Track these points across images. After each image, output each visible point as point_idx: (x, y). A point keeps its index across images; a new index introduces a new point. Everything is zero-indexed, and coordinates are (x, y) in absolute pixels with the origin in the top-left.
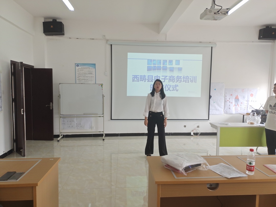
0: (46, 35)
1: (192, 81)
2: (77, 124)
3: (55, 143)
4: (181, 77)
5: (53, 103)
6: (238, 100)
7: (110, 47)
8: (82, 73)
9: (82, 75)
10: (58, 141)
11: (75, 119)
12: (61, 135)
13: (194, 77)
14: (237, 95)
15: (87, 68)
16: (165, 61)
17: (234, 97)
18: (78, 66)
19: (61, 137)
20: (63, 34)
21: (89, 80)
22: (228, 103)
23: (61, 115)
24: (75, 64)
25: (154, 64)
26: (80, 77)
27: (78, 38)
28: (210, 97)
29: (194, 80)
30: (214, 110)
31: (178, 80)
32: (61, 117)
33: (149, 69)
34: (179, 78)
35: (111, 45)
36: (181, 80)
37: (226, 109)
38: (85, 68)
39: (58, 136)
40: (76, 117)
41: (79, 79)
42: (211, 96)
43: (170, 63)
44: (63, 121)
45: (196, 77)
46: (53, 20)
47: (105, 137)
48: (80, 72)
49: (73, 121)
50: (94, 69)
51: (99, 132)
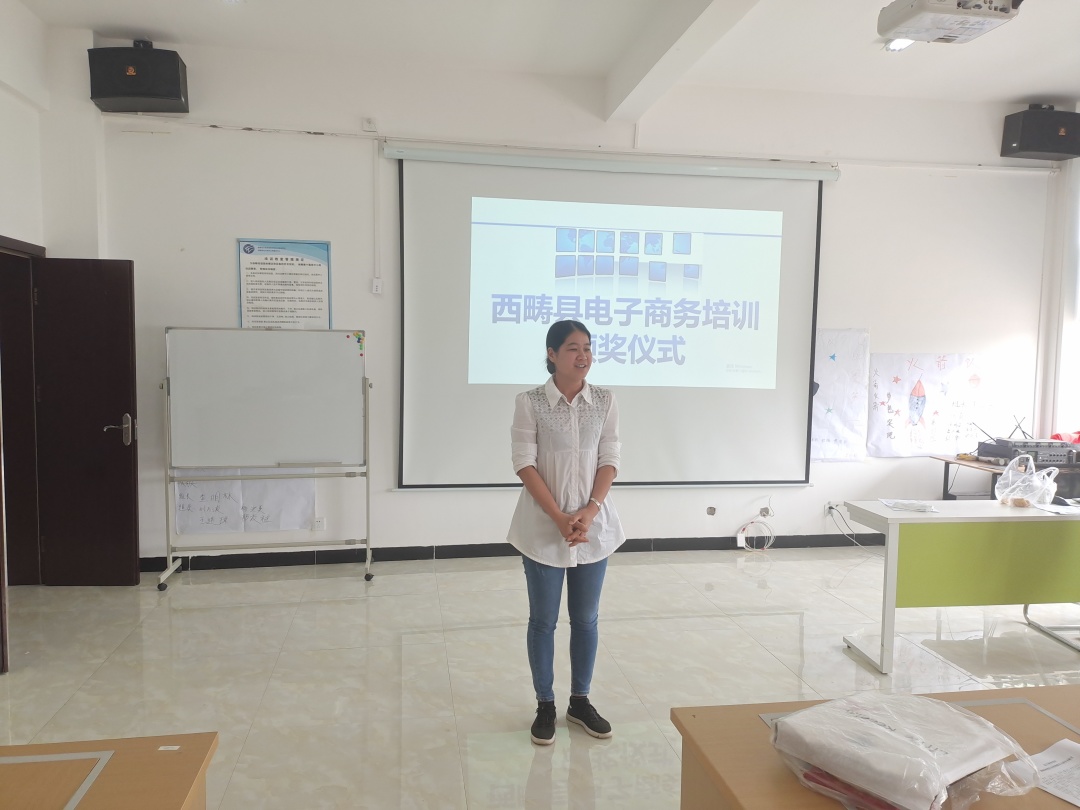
0: (105, 109)
1: (740, 323)
2: (244, 508)
3: (144, 594)
4: (696, 304)
5: (134, 417)
6: (923, 402)
7: (394, 169)
8: (269, 283)
9: (270, 291)
10: (162, 587)
11: (237, 488)
12: (175, 559)
13: (751, 304)
14: (919, 381)
15: (289, 261)
16: (630, 237)
17: (907, 390)
18: (249, 250)
19: (172, 567)
20: (184, 109)
21: (300, 313)
22: (883, 414)
23: (174, 468)
24: (239, 241)
25: (584, 248)
26: (258, 299)
27: (250, 129)
28: (813, 388)
29: (748, 316)
30: (829, 440)
31: (685, 317)
32: (172, 480)
33: (564, 270)
34: (686, 309)
35: (400, 162)
36: (697, 319)
37: (874, 437)
38: (284, 261)
39: (159, 564)
40: (243, 478)
41: (257, 309)
42: (818, 385)
43: (649, 246)
44: (182, 496)
45: (757, 303)
46: (137, 43)
47: (372, 562)
48: (258, 277)
49: (228, 496)
50: (324, 267)
51: (349, 542)
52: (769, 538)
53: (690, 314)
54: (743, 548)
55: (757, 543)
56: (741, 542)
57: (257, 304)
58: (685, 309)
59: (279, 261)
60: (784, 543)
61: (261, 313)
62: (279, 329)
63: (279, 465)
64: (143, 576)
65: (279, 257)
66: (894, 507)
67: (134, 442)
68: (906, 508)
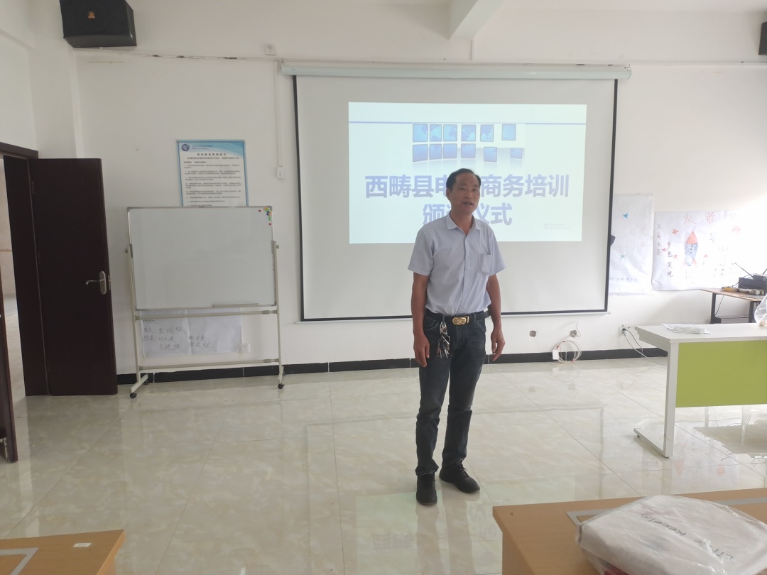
0: (76, 46)
1: (553, 192)
2: (191, 338)
3: (121, 401)
4: (521, 178)
5: (108, 273)
6: (696, 248)
7: (289, 83)
8: (201, 172)
9: (202, 179)
10: (133, 396)
11: (185, 323)
12: (142, 375)
13: (562, 177)
14: (693, 232)
15: (215, 156)
16: (469, 129)
17: (683, 239)
18: (186, 148)
19: (141, 381)
20: (132, 43)
21: (225, 194)
22: (665, 258)
23: (138, 310)
24: (178, 142)
25: (434, 139)
26: (194, 185)
27: (182, 57)
28: (611, 239)
29: (560, 187)
30: (622, 279)
31: (512, 189)
32: (138, 318)
33: (419, 156)
35: (294, 78)
36: (521, 190)
37: (657, 275)
38: (212, 156)
39: (131, 379)
40: (189, 316)
41: (193, 192)
42: (614, 238)
43: (484, 135)
44: (146, 330)
45: (567, 176)
47: (283, 375)
48: (193, 169)
49: (179, 329)
50: (241, 160)
51: (266, 361)
52: (577, 353)
53: (515, 186)
54: (557, 361)
55: (568, 356)
56: (556, 356)
57: (193, 188)
58: (512, 183)
59: (208, 156)
60: (588, 356)
61: (197, 195)
62: (210, 207)
63: (214, 306)
64: (120, 387)
65: (208, 153)
66: (675, 330)
67: (109, 292)
68: (684, 331)
